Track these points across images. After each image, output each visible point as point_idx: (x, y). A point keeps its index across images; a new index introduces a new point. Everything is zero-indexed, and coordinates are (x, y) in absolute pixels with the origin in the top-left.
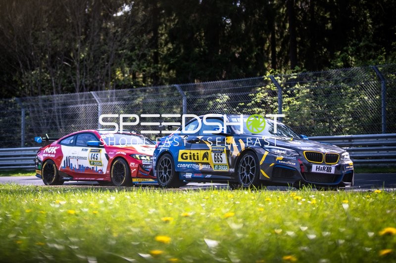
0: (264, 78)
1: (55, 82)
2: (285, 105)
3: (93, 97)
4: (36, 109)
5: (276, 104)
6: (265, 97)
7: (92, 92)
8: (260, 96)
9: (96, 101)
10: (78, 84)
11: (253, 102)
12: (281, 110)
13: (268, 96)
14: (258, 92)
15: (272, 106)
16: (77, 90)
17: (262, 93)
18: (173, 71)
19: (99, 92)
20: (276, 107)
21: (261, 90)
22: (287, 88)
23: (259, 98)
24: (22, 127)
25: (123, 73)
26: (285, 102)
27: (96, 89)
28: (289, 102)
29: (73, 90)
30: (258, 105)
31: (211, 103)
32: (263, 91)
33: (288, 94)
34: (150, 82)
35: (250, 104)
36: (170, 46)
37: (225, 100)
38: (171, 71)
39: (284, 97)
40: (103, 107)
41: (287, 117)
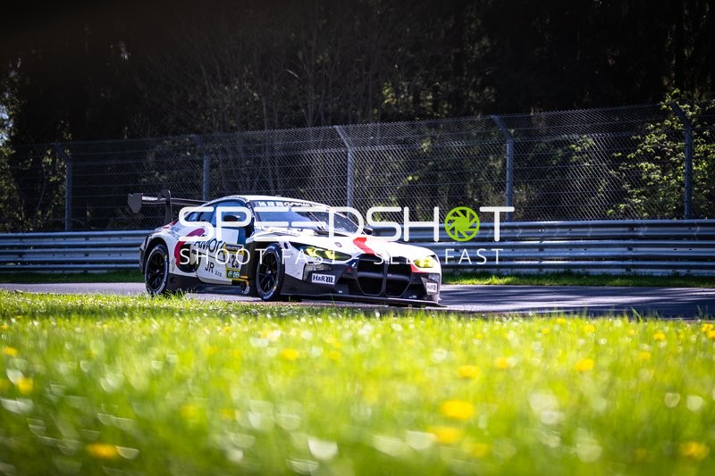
0: (661, 106)
1: (267, 106)
2: (698, 158)
3: (339, 136)
4: (230, 157)
5: (681, 155)
6: (662, 141)
7: (337, 127)
8: (653, 139)
9: (343, 143)
10: (311, 110)
11: (639, 151)
12: (690, 166)
13: (668, 139)
14: (648, 132)
15: (674, 159)
16: (309, 121)
17: (656, 134)
18: (490, 89)
19: (351, 127)
20: (682, 161)
21: (655, 129)
22: (702, 125)
23: (649, 144)
24: (204, 190)
25: (397, 92)
26: (699, 152)
27: (344, 122)
28: (707, 153)
29: (301, 123)
30: (648, 157)
31: (560, 151)
32: (658, 130)
33: (705, 137)
34: (447, 109)
35: (633, 155)
36: (485, 41)
37: (586, 146)
38: (487, 90)
39: (697, 143)
40: (356, 155)
41: (702, 180)
